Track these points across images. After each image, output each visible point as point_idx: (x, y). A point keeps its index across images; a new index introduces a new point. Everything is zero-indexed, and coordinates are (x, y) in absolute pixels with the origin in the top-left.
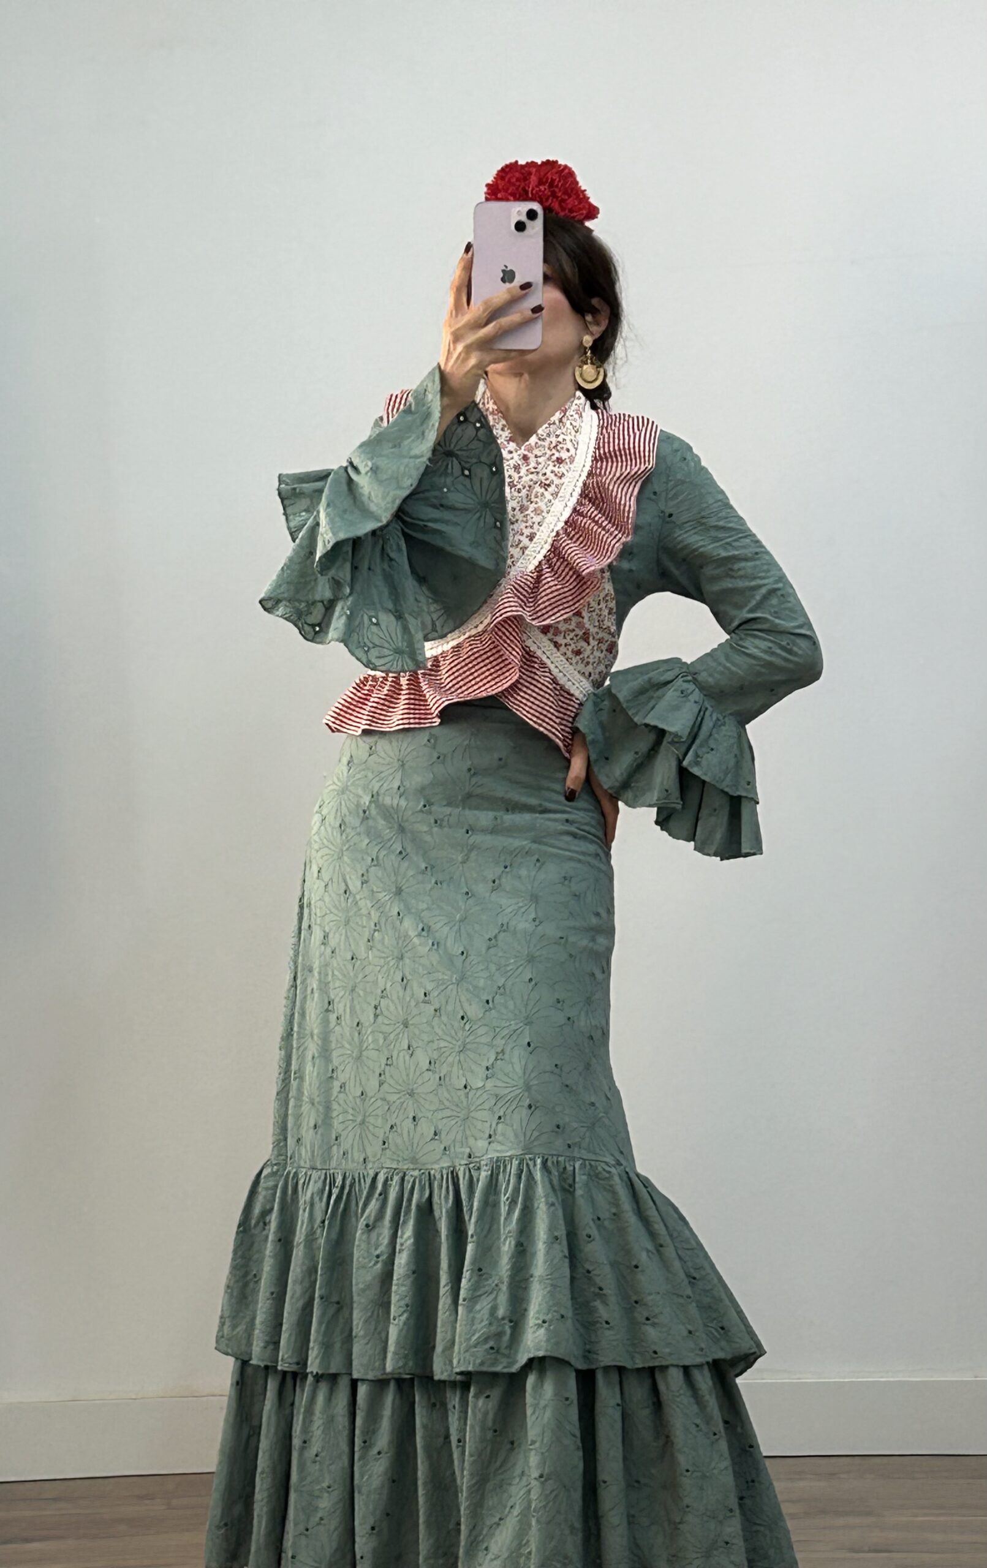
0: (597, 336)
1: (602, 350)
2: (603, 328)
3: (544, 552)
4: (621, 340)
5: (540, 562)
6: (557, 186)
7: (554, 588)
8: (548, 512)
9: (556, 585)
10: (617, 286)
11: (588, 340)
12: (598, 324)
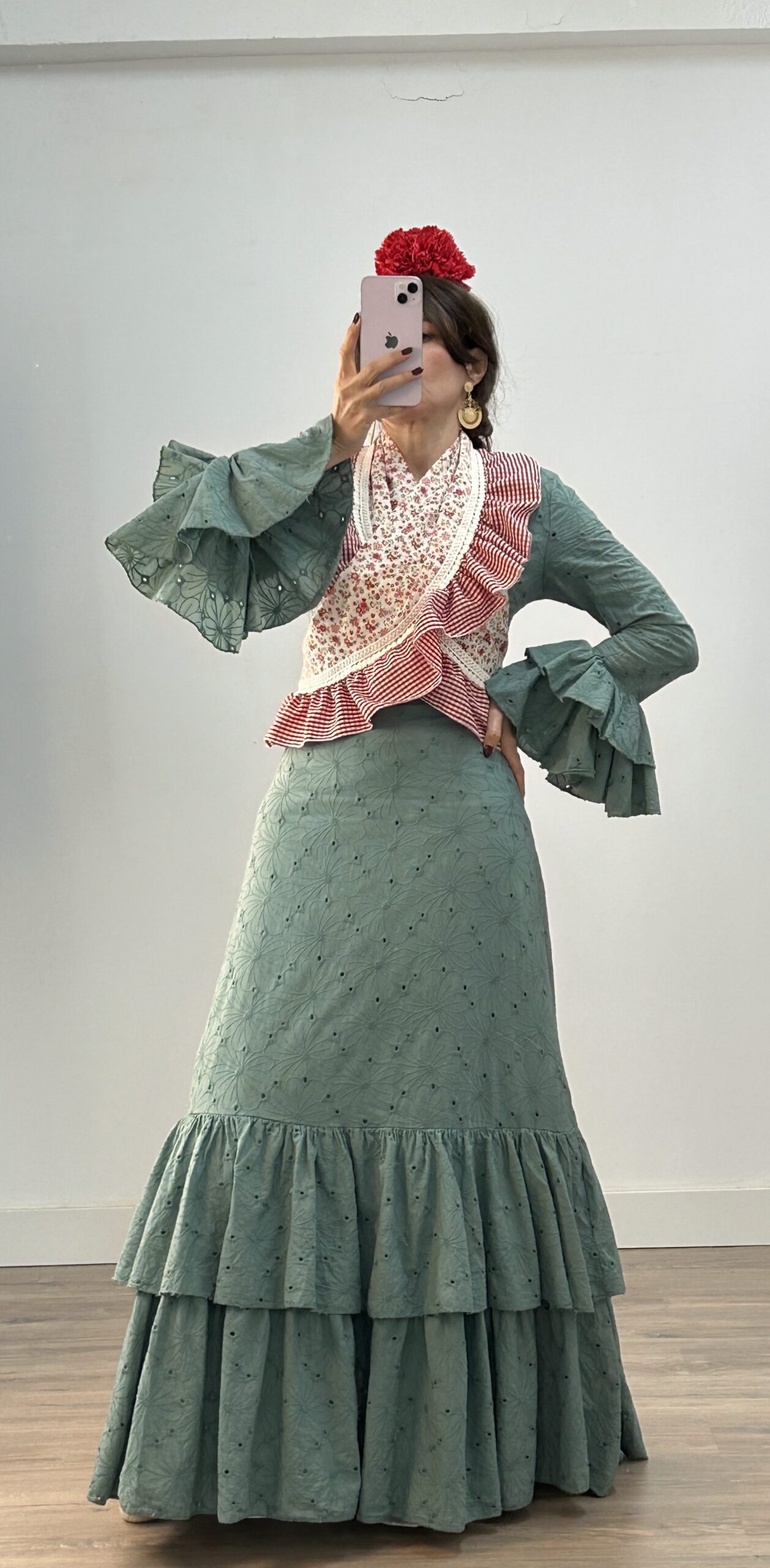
0: (477, 381)
1: (481, 394)
2: (482, 374)
3: (453, 572)
4: (499, 383)
5: (451, 582)
6: (436, 251)
7: (465, 605)
8: (454, 536)
9: (466, 602)
10: (494, 337)
11: (469, 387)
12: (478, 372)
